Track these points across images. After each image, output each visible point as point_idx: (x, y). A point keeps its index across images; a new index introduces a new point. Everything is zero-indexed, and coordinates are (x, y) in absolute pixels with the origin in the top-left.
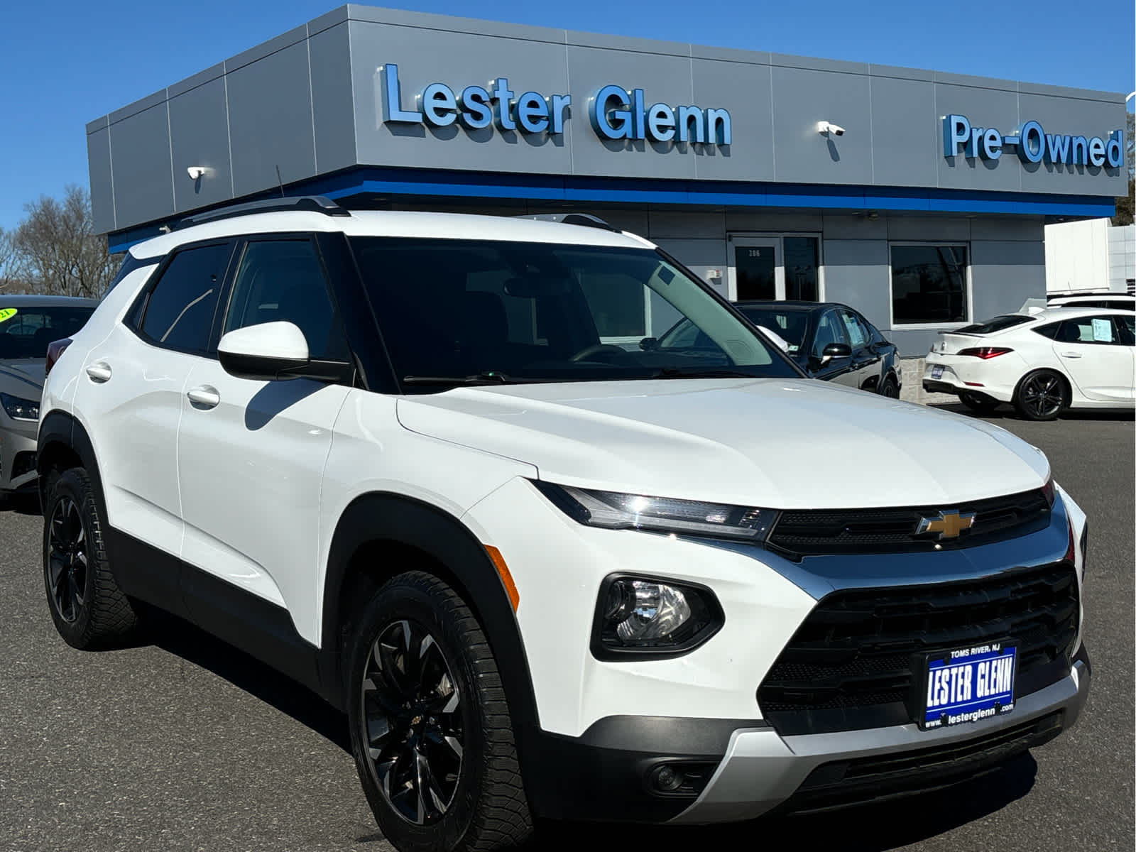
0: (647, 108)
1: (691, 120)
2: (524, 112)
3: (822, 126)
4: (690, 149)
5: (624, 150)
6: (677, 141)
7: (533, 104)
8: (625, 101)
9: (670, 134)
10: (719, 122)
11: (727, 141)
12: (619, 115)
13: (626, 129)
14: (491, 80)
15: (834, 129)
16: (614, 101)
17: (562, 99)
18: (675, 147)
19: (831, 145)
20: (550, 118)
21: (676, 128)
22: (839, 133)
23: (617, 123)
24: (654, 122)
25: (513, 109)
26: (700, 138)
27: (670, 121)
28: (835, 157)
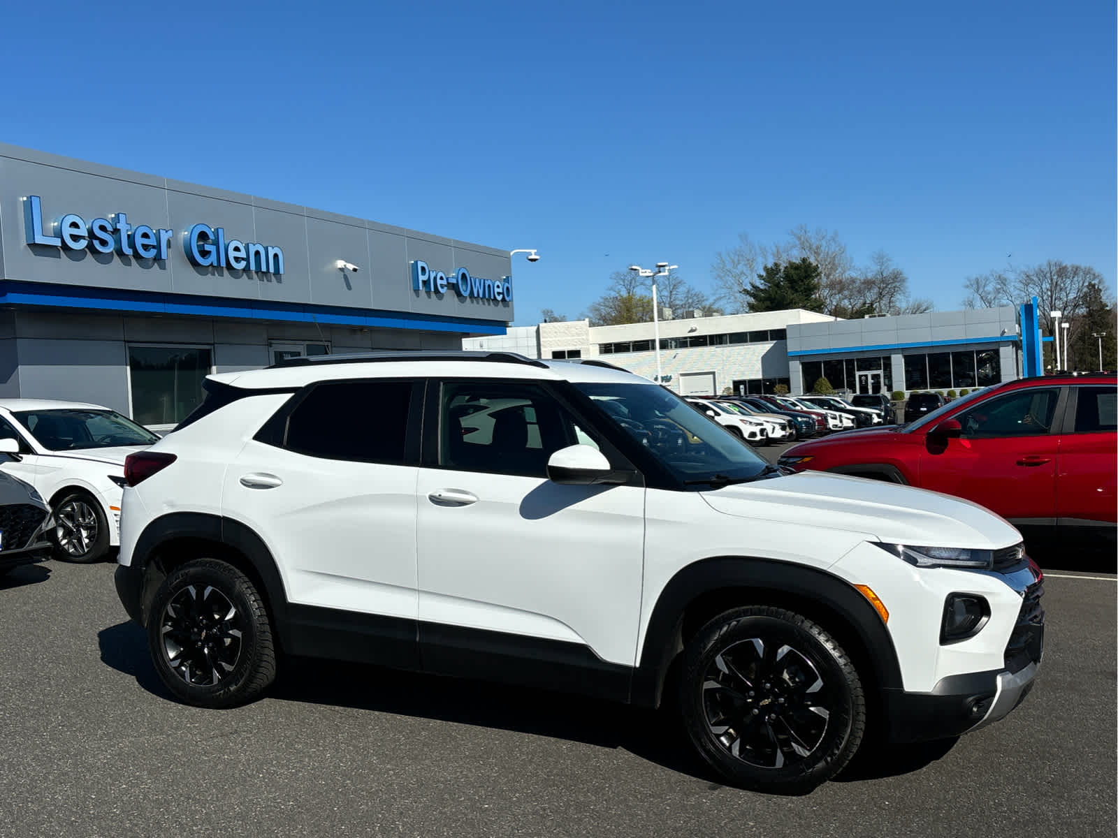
0: (227, 242)
1: (257, 253)
2: (139, 241)
3: (340, 264)
4: (255, 276)
5: (209, 275)
6: (247, 270)
7: (145, 236)
8: (212, 237)
9: (243, 264)
10: (276, 256)
11: (281, 271)
12: (207, 248)
13: (212, 259)
14: (112, 214)
15: (351, 267)
16: (203, 236)
17: (167, 232)
18: (245, 274)
19: (346, 277)
20: (158, 247)
21: (247, 259)
22: (355, 270)
23: (205, 254)
24: (232, 254)
25: (131, 238)
26: (264, 269)
27: (243, 254)
28: (349, 287)
